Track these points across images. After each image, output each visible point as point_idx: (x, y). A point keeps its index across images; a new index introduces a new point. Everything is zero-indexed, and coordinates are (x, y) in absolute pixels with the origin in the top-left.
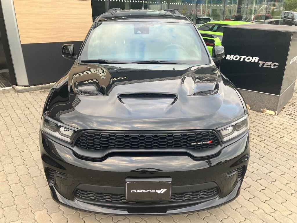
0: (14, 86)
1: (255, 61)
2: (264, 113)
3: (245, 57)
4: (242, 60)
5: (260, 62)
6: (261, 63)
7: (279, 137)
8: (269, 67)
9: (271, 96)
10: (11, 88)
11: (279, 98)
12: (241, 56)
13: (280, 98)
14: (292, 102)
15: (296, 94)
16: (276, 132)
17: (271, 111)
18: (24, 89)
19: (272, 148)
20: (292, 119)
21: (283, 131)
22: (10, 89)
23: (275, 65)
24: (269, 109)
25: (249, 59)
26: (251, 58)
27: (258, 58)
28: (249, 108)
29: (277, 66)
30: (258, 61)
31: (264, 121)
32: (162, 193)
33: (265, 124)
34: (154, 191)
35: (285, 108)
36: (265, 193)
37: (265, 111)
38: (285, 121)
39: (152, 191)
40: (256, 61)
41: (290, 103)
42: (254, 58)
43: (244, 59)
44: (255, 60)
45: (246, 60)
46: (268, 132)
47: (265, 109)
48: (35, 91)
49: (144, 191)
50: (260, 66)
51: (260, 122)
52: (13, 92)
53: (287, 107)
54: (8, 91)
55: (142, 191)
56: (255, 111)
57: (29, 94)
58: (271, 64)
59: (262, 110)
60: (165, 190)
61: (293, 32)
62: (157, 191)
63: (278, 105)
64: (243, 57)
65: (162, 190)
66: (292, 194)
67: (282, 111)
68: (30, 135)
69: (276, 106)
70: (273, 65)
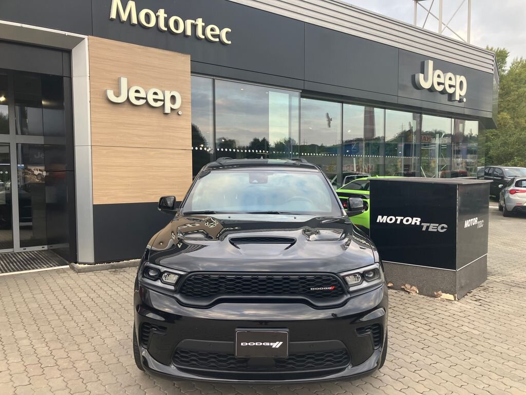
0: (73, 264)
1: (416, 223)
2: (439, 298)
3: (402, 218)
4: (398, 222)
5: (423, 224)
6: (425, 225)
7: (456, 325)
8: (436, 230)
9: (445, 272)
10: (68, 266)
11: (456, 275)
12: (397, 218)
14: (486, 287)
15: (492, 276)
16: (453, 320)
17: (448, 294)
18: (88, 268)
19: (443, 337)
20: (480, 305)
21: (464, 319)
22: (67, 269)
23: (443, 228)
24: (446, 292)
25: (407, 221)
26: (410, 219)
27: (419, 219)
28: (418, 292)
29: (445, 228)
30: (421, 222)
31: (437, 307)
32: (277, 347)
33: (438, 311)
34: (268, 344)
35: (472, 293)
36: (424, 384)
37: (441, 295)
38: (470, 307)
40: (418, 223)
41: (482, 288)
42: (415, 219)
43: (402, 220)
44: (416, 222)
45: (404, 222)
46: (442, 320)
47: (440, 292)
48: (102, 271)
49: (257, 344)
50: (424, 229)
51: (431, 309)
52: (72, 273)
53: (476, 291)
54: (64, 271)
55: (254, 344)
56: (426, 295)
57: (93, 274)
58: (438, 227)
59: (435, 293)
60: (281, 343)
61: (458, 185)
62: (271, 344)
63: (456, 285)
64: (399, 218)
65: (277, 343)
66: (462, 386)
67: (466, 296)
68: (100, 320)
69: (454, 287)
70: (440, 227)
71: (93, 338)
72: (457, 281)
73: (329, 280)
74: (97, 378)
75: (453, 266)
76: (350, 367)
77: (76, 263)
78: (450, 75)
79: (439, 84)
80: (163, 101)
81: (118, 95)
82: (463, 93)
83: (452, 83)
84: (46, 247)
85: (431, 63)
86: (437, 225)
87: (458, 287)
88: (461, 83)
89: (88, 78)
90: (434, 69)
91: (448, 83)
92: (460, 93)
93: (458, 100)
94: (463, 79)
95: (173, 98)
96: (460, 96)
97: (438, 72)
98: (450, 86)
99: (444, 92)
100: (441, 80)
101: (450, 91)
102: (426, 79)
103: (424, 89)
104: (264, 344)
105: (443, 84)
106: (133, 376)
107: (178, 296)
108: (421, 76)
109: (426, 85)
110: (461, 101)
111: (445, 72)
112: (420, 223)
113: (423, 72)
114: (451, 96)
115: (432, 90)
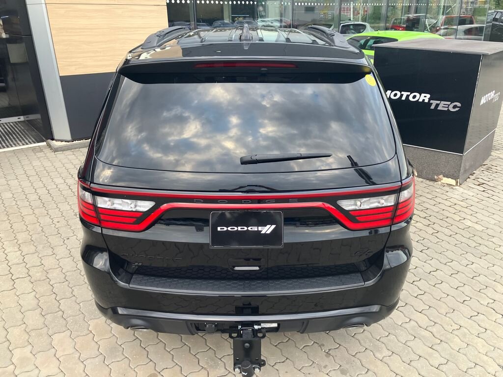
0: (49, 141)
1: (424, 100)
2: (440, 183)
3: (409, 93)
4: (404, 98)
5: (431, 101)
6: (434, 103)
7: (458, 218)
8: (446, 109)
9: (449, 155)
10: (44, 143)
11: (462, 159)
12: (402, 93)
13: (464, 158)
14: (489, 165)
15: (496, 152)
16: (454, 211)
17: (450, 179)
18: (65, 146)
19: (443, 235)
20: (484, 191)
21: (466, 210)
22: (43, 146)
23: (455, 107)
24: (447, 177)
25: (414, 97)
26: (417, 95)
27: (428, 96)
28: (416, 175)
29: (458, 107)
30: (430, 99)
31: (438, 195)
33: (438, 200)
35: (475, 175)
36: (423, 300)
37: (442, 179)
38: (472, 194)
40: (427, 100)
41: (485, 167)
42: (423, 95)
43: (408, 96)
44: (424, 98)
45: (411, 98)
46: (442, 212)
47: (441, 176)
48: (81, 149)
50: (432, 107)
51: (430, 196)
52: (48, 151)
53: (479, 173)
54: (40, 149)
56: (424, 179)
57: (72, 153)
58: (449, 105)
59: (436, 177)
61: (483, 55)
63: (460, 170)
64: (405, 94)
66: (464, 301)
67: (468, 180)
69: (457, 172)
70: (451, 106)
71: (69, 239)
72: (462, 165)
74: (72, 293)
75: (461, 150)
77: (53, 139)
84: (22, 118)
86: (449, 103)
87: (462, 171)
112: (429, 101)
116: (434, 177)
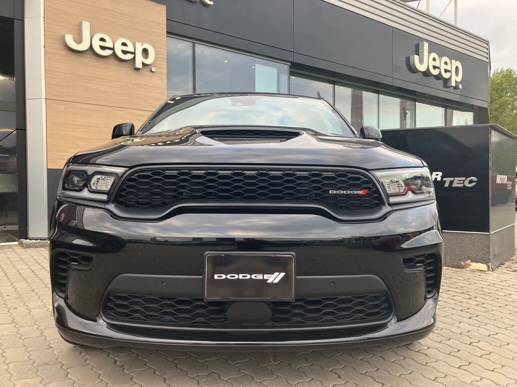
0: (22, 240)
1: (436, 179)
2: (468, 269)
5: (444, 179)
6: (448, 180)
7: (503, 294)
8: (462, 185)
9: (474, 235)
10: (16, 243)
11: (489, 239)
13: (492, 238)
16: (495, 289)
17: (479, 264)
18: (39, 244)
19: (491, 306)
23: (471, 182)
24: (476, 261)
27: (440, 174)
29: (474, 182)
30: (442, 177)
31: (469, 277)
32: (276, 281)
33: (472, 281)
34: (260, 277)
35: (505, 265)
37: (470, 265)
38: (509, 277)
39: (256, 277)
40: (439, 179)
41: (513, 261)
42: (434, 174)
44: (436, 177)
47: (468, 262)
49: (241, 276)
50: (447, 185)
51: (461, 278)
52: (18, 249)
53: (508, 264)
54: (10, 247)
55: (237, 276)
56: (450, 267)
58: (464, 181)
59: (462, 263)
60: (282, 274)
61: (491, 126)
62: (266, 277)
63: (489, 252)
65: (276, 274)
67: (500, 268)
68: (33, 291)
69: (487, 254)
70: (467, 181)
71: (16, 308)
72: (491, 247)
73: (359, 179)
75: (486, 229)
76: (393, 321)
77: (26, 239)
78: (445, 59)
79: (435, 67)
80: (134, 53)
81: (79, 41)
82: (459, 79)
83: (448, 68)
85: (426, 45)
86: (464, 178)
87: (492, 254)
88: (457, 68)
89: (42, 19)
90: (430, 52)
91: (443, 67)
92: (455, 79)
93: (454, 85)
94: (458, 64)
95: (145, 52)
96: (456, 82)
97: (434, 55)
98: (446, 71)
99: (439, 77)
100: (437, 64)
101: (446, 76)
102: (421, 61)
103: (420, 71)
104: (253, 277)
105: (438, 68)
106: (55, 352)
107: (111, 207)
108: (416, 58)
109: (422, 68)
110: (456, 88)
111: (440, 56)
112: (442, 179)
113: (418, 54)
114: (446, 81)
115: (427, 73)
116: (460, 263)
